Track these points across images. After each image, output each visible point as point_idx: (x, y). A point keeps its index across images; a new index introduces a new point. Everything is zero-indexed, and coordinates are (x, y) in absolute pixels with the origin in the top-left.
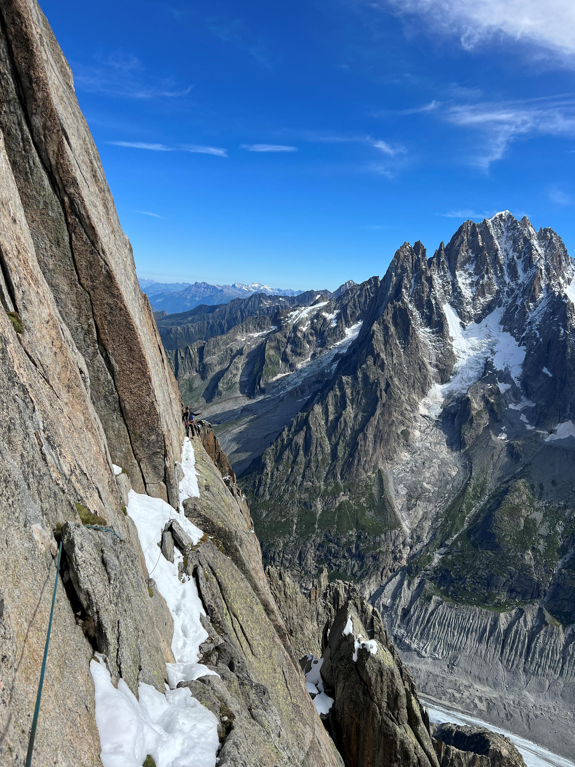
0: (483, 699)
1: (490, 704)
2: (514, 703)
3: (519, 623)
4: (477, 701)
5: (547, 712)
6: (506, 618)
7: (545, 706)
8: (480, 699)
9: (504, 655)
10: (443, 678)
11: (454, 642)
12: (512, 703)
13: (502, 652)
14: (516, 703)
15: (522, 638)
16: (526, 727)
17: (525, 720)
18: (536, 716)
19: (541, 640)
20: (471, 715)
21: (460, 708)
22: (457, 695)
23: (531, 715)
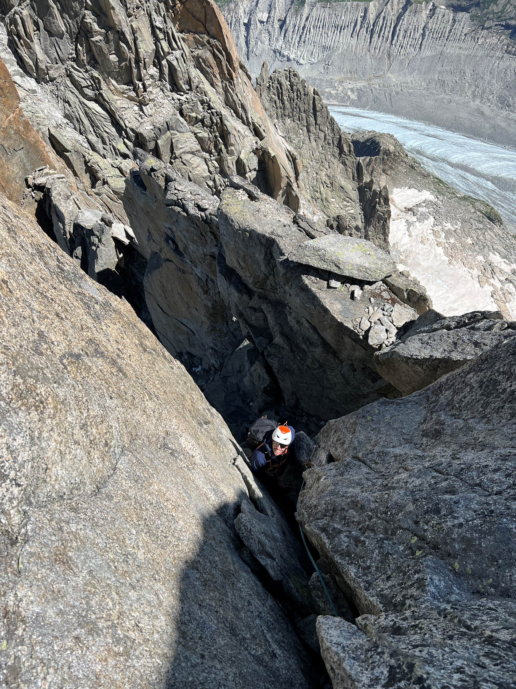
0: (355, 89)
1: (360, 92)
2: (379, 86)
3: (387, 8)
4: (349, 93)
5: (406, 87)
6: (375, 6)
7: (404, 83)
8: (352, 90)
9: (372, 44)
10: (321, 80)
11: (328, 44)
12: (378, 86)
13: (370, 42)
14: (381, 85)
15: (389, 24)
16: (389, 105)
17: (388, 99)
18: (397, 93)
19: (405, 22)
20: (346, 106)
21: (336, 103)
22: (333, 92)
23: (394, 93)
